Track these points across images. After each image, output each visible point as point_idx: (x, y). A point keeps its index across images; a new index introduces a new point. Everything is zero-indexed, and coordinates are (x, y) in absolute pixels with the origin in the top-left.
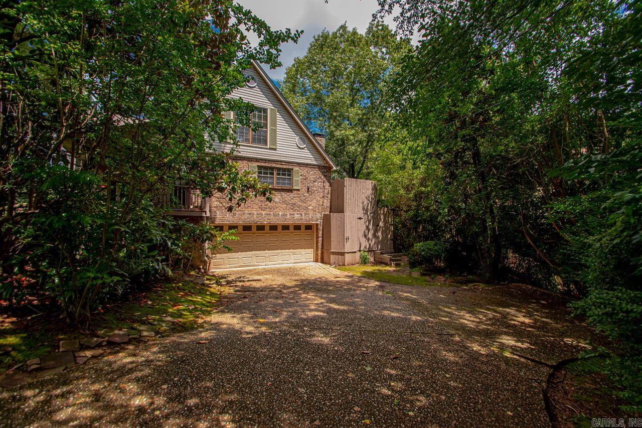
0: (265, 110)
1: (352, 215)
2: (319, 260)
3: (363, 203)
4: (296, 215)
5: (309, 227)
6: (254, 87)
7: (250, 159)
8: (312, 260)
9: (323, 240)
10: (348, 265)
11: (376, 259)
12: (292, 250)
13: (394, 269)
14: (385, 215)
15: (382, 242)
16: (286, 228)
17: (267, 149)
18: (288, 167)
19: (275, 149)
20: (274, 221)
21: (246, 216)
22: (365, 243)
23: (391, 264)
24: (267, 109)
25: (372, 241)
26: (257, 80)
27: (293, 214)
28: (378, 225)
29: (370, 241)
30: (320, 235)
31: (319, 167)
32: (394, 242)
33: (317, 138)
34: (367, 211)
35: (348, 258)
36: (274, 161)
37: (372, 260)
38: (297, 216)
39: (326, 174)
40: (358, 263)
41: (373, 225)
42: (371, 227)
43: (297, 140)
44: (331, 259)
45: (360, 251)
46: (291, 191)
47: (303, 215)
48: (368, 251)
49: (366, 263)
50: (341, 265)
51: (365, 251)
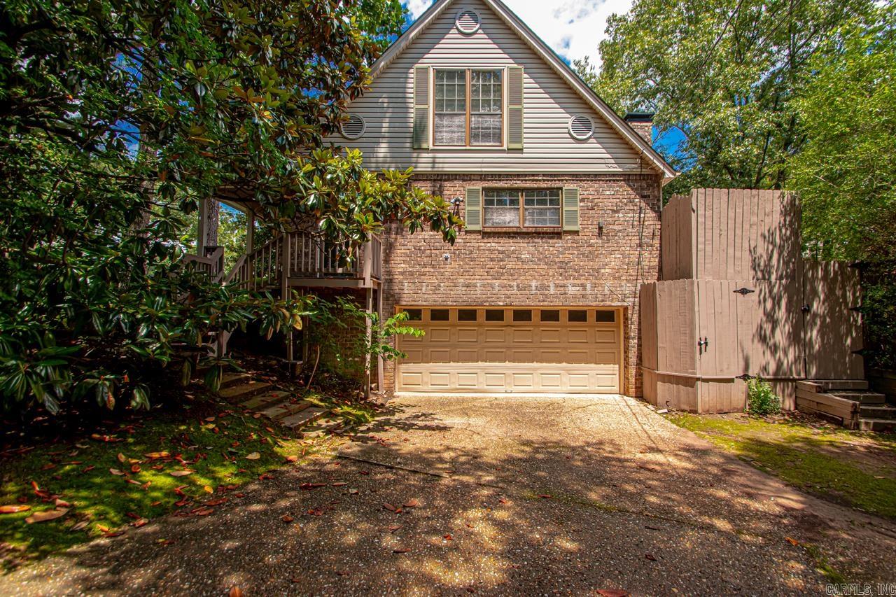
0: (497, 75)
1: (717, 282)
2: (632, 391)
3: (752, 251)
4: (570, 288)
5: (606, 316)
6: (475, 33)
7: (466, 177)
8: (616, 389)
9: (640, 346)
10: (708, 412)
11: (802, 403)
12: (564, 364)
13: (867, 442)
14: (830, 283)
15: (821, 358)
16: (550, 315)
17: (503, 151)
18: (549, 185)
19: (520, 150)
20: (521, 301)
21: (461, 290)
22: (761, 359)
23: (857, 426)
24: (501, 71)
25: (786, 354)
26: (480, 17)
27: (564, 286)
28: (807, 310)
29: (780, 354)
30: (633, 333)
31: (627, 178)
32: (867, 359)
33: (634, 124)
34: (766, 272)
35: (706, 395)
36: (518, 175)
37: (789, 404)
38: (571, 290)
39: (646, 193)
40: (742, 410)
41: (788, 310)
42: (781, 314)
43: (569, 126)
44: (659, 391)
45: (745, 377)
46: (558, 234)
47: (588, 287)
48: (775, 381)
49: (764, 413)
50: (685, 411)
51: (761, 380)
